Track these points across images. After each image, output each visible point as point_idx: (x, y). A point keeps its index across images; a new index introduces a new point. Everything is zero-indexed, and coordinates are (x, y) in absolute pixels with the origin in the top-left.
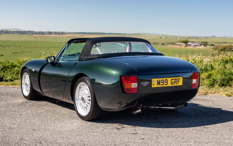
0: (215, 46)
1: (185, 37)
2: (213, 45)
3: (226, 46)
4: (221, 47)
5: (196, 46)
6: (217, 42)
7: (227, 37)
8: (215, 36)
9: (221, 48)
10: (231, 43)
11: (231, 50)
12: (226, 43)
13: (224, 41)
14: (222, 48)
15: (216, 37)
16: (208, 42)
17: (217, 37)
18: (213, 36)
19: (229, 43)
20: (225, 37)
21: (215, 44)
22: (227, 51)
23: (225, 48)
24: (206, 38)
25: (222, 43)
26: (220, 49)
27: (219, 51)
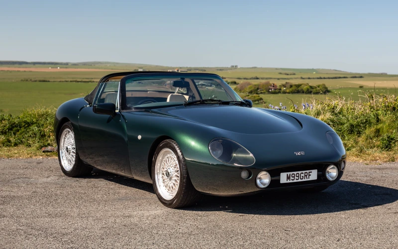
0: (238, 84)
1: (181, 68)
2: (235, 83)
3: (259, 85)
4: (249, 86)
5: (204, 87)
6: (241, 77)
7: (259, 68)
8: (236, 66)
9: (250, 88)
10: (267, 79)
11: (269, 92)
12: (257, 78)
13: (254, 76)
14: (253, 89)
15: (239, 67)
16: (225, 78)
17: (241, 68)
18: (233, 66)
19: (262, 79)
20: (255, 68)
21: (237, 81)
22: (261, 93)
23: (258, 89)
24: (221, 70)
25: (250, 79)
26: (248, 90)
27: (248, 94)
